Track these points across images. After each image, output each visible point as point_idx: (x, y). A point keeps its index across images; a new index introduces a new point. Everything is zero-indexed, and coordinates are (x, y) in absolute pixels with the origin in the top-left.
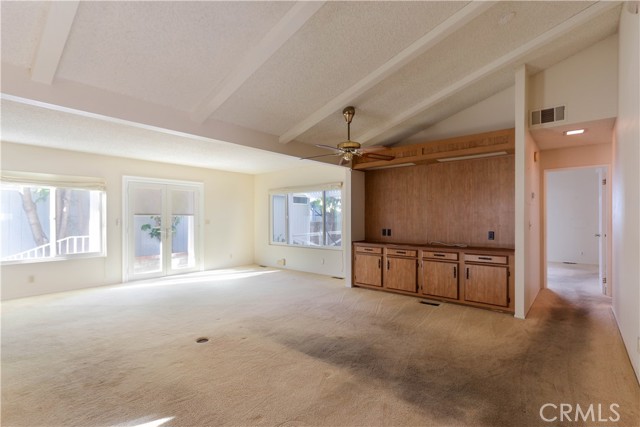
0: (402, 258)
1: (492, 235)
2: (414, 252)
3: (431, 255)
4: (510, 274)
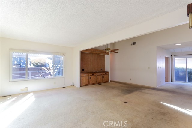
0: (93, 76)
4: (108, 76)
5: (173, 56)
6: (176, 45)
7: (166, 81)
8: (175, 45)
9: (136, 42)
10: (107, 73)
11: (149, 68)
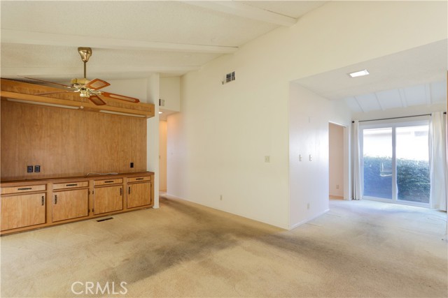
0: (72, 190)
1: (132, 165)
2: (87, 183)
3: (102, 182)
4: (152, 186)
5: (357, 122)
6: (353, 75)
7: (332, 197)
8: (348, 74)
9: (234, 74)
10: (146, 178)
11: (267, 159)
